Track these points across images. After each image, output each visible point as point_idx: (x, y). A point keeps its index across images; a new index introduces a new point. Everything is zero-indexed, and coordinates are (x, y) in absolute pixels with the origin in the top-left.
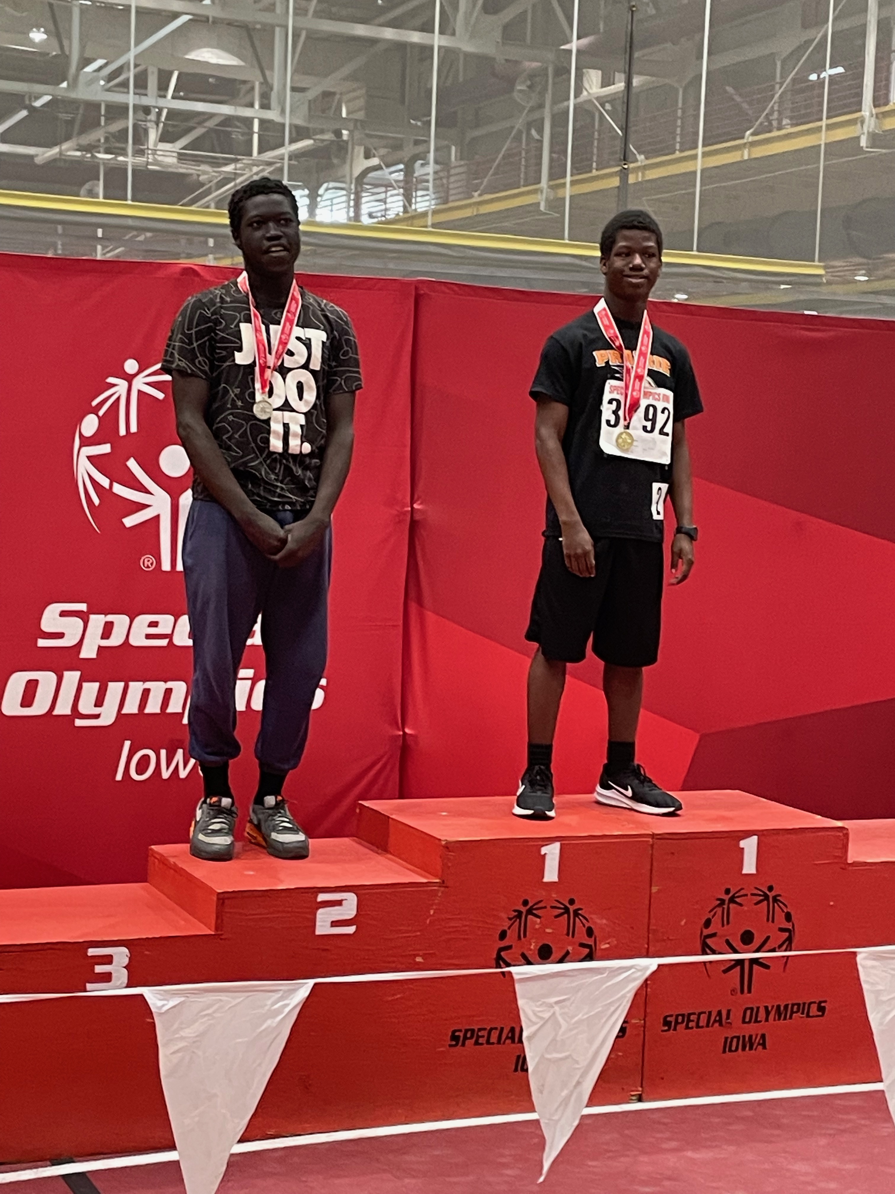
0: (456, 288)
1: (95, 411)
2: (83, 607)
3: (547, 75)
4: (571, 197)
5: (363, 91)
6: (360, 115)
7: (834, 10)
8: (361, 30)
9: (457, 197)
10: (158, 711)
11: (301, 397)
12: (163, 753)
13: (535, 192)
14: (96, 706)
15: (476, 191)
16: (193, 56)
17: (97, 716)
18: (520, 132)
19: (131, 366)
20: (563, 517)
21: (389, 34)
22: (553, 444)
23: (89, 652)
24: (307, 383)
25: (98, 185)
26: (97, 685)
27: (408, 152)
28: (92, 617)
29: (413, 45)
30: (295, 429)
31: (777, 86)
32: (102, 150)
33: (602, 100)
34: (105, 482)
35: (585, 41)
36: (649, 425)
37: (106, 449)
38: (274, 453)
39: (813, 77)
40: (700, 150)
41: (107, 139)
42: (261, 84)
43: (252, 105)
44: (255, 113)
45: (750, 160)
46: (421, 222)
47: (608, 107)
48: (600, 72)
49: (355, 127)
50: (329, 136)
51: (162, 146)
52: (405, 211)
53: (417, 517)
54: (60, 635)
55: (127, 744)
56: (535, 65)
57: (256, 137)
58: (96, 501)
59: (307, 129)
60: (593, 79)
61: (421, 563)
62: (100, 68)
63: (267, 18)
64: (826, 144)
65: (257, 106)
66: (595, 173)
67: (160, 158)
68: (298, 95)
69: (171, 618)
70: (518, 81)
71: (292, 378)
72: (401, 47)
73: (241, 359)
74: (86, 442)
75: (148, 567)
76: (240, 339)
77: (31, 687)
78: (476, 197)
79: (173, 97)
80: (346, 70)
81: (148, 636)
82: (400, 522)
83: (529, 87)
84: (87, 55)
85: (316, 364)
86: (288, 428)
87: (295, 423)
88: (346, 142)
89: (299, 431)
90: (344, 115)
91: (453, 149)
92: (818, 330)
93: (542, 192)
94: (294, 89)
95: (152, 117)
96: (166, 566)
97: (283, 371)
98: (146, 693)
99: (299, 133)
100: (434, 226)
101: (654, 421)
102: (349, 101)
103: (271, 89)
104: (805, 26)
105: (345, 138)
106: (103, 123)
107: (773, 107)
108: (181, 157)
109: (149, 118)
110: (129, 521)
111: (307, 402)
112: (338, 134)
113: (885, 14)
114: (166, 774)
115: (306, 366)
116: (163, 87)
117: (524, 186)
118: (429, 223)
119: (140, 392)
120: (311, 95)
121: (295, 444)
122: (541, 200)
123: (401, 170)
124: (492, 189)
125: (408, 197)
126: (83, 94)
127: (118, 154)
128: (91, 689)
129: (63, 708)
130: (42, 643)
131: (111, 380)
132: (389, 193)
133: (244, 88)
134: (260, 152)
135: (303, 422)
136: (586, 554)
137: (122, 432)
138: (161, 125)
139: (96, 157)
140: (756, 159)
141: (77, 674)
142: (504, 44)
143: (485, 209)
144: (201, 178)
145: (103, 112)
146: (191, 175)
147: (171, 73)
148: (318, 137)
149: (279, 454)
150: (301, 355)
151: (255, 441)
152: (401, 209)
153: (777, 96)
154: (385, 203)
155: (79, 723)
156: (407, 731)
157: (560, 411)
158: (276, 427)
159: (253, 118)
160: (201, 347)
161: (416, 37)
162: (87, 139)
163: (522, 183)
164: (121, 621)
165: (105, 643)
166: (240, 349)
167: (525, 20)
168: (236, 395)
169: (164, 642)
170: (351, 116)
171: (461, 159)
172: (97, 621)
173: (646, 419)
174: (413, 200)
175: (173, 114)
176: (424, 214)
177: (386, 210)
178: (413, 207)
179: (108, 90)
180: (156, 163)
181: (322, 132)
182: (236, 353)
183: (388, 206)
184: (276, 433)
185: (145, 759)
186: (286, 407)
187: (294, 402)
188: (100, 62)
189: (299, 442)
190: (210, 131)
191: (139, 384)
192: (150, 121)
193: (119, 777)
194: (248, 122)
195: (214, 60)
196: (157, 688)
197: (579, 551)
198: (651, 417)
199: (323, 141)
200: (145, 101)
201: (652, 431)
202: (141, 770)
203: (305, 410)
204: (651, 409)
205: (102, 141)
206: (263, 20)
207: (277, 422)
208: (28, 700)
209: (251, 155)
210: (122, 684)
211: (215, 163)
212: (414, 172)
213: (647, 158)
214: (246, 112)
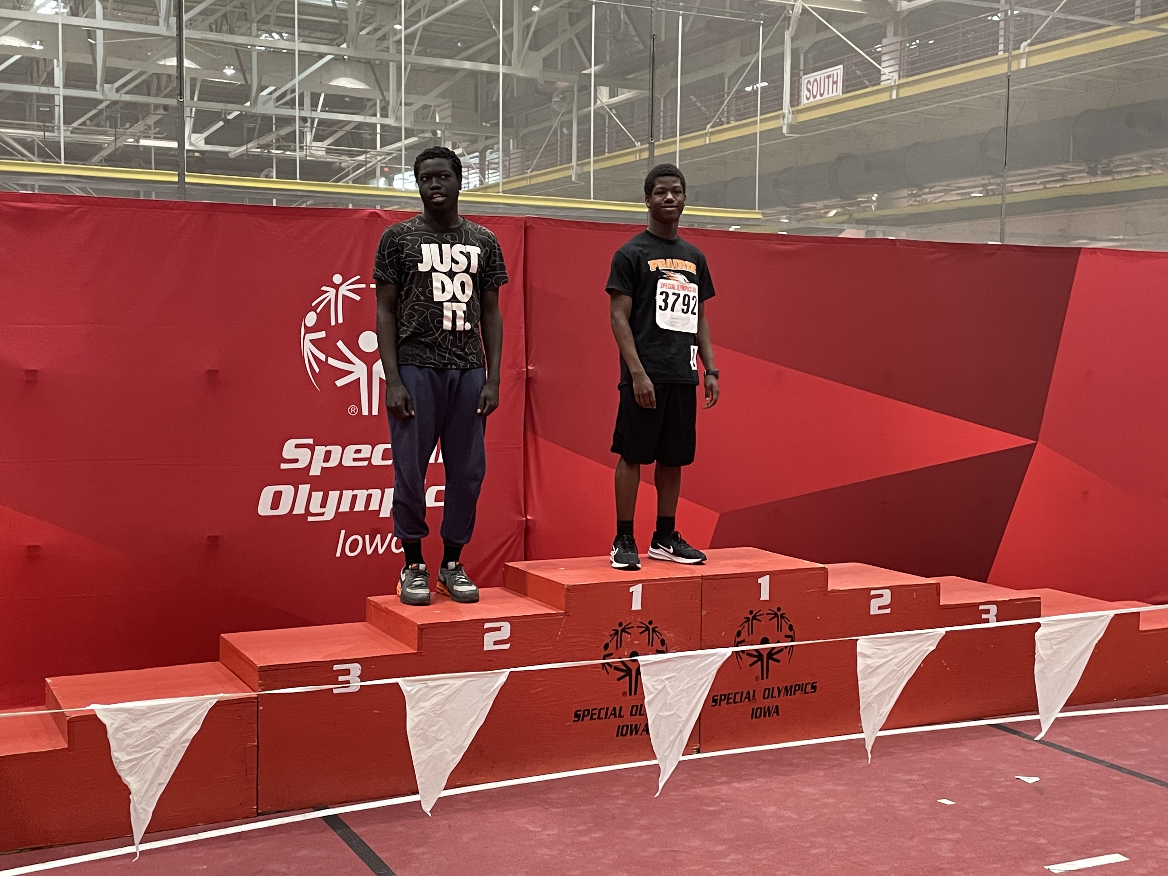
0: (552, 223)
1: (314, 309)
2: (310, 441)
3: (573, 90)
4: (594, 171)
5: (450, 104)
6: (449, 121)
7: (763, 44)
8: (448, 63)
9: (515, 174)
10: (363, 509)
11: (464, 292)
12: (367, 537)
13: (569, 168)
14: (321, 507)
15: (528, 169)
16: (334, 83)
17: (322, 514)
18: (556, 129)
19: (337, 279)
20: (633, 370)
21: (468, 65)
22: (624, 322)
23: (315, 471)
24: (467, 283)
25: (272, 172)
26: (321, 493)
27: (481, 145)
28: (317, 447)
29: (482, 72)
30: (460, 314)
31: (726, 95)
32: (274, 148)
33: (611, 107)
34: (322, 357)
35: (598, 67)
36: (685, 308)
37: (322, 334)
38: (446, 331)
39: (749, 89)
40: (678, 138)
41: (278, 140)
42: (381, 101)
43: (375, 115)
44: (378, 120)
45: (710, 144)
46: (495, 189)
47: (613, 110)
48: (608, 88)
49: (446, 128)
50: (428, 135)
51: (314, 144)
52: (481, 182)
53: (530, 375)
54: (296, 461)
55: (343, 532)
56: (565, 84)
57: (378, 136)
58: (317, 370)
59: (413, 130)
60: (604, 91)
61: (534, 407)
62: (271, 93)
63: (384, 56)
64: (760, 132)
65: (378, 115)
66: (607, 155)
67: (314, 152)
68: (408, 108)
69: (369, 447)
70: (554, 95)
71: (457, 279)
72: (474, 73)
73: (423, 268)
74: (309, 330)
75: (353, 413)
76: (422, 255)
77: (278, 496)
78: (529, 173)
79: (321, 111)
80: (438, 91)
81: (355, 460)
82: (519, 378)
83: (562, 99)
84: (263, 83)
85: (474, 269)
86: (456, 314)
87: (461, 309)
88: (440, 138)
89: (463, 315)
90: (437, 120)
91: (511, 140)
92: (789, 245)
93: (573, 168)
94: (406, 104)
95: (309, 124)
96: (365, 412)
97: (451, 274)
98: (355, 497)
99: (409, 133)
100: (503, 192)
101: (688, 306)
102: (441, 111)
103: (389, 104)
104: (743, 55)
105: (439, 135)
106: (274, 130)
107: (723, 109)
108: (328, 151)
109: (306, 125)
110: (340, 383)
111: (467, 295)
112: (434, 133)
113: (796, 46)
114: (369, 552)
115: (467, 271)
116: (314, 105)
117: (560, 165)
118: (501, 191)
119: (343, 295)
120: (415, 107)
121: (460, 324)
122: (573, 174)
123: (477, 157)
124: (538, 168)
125: (482, 174)
126: (261, 109)
127: (285, 150)
128: (318, 496)
129: (299, 510)
130: (283, 466)
131: (324, 288)
132: (470, 172)
133: (369, 104)
134: (381, 147)
135: (465, 309)
136: (650, 393)
137: (333, 323)
138: (314, 130)
139: (271, 153)
140: (713, 143)
141: (308, 486)
142: (543, 70)
143: (534, 181)
144: (343, 164)
145: (274, 122)
146: (336, 162)
147: (320, 94)
148: (421, 135)
149: (449, 331)
150: (464, 264)
151: (433, 322)
152: (478, 183)
153: (726, 102)
154: (468, 179)
155: (310, 519)
156: (529, 517)
157: (627, 300)
158: (447, 313)
159: (376, 124)
160: (391, 262)
161: (485, 67)
162: (263, 141)
163: (559, 163)
164: (336, 450)
165: (326, 465)
166: (421, 261)
167: (557, 54)
168: (419, 292)
169: (365, 463)
170: (442, 121)
171: (517, 148)
172: (321, 451)
173: (684, 304)
174: (487, 176)
175: (321, 122)
176: (497, 185)
177: (468, 183)
178: (486, 180)
179: (277, 107)
180: (312, 155)
181: (423, 132)
182: (419, 264)
183: (470, 180)
184: (447, 317)
185: (356, 541)
186: (454, 299)
187: (459, 296)
188: (271, 88)
189: (463, 322)
190: (349, 132)
191: (344, 290)
192: (307, 127)
193: (338, 554)
194: (373, 126)
195: (348, 86)
196: (362, 494)
197: (645, 391)
198: (686, 303)
199: (424, 138)
200: (304, 114)
201: (687, 312)
202: (353, 549)
203: (466, 300)
204: (687, 297)
205: (274, 141)
206: (381, 58)
207: (448, 309)
208: (275, 505)
209: (376, 149)
210: (338, 492)
211: (351, 154)
212: (486, 158)
213: (642, 145)
214: (373, 120)
